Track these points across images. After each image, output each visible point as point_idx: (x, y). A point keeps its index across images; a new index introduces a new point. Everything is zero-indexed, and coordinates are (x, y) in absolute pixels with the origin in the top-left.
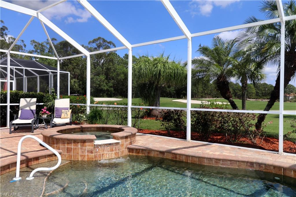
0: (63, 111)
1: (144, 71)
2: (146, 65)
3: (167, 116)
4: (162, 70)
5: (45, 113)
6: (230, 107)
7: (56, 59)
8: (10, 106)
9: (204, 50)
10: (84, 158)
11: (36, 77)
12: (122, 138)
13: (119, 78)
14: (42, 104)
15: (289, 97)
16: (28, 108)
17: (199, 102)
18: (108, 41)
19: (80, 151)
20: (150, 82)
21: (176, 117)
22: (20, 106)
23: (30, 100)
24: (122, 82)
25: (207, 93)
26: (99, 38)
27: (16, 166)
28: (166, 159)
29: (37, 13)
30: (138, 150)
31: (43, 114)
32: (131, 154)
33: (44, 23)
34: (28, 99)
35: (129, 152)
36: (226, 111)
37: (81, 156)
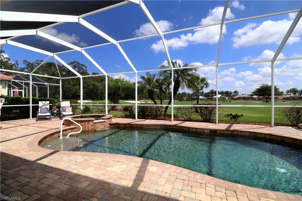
0: (67, 108)
1: (111, 86)
2: (112, 83)
3: (126, 109)
4: (121, 85)
5: (55, 109)
6: (154, 104)
7: (59, 78)
8: (32, 106)
9: (143, 78)
10: (89, 129)
11: (36, 88)
12: (107, 119)
13: (89, 87)
14: (52, 104)
15: (184, 99)
16: (44, 107)
17: (140, 102)
18: (82, 64)
19: (87, 126)
20: (114, 91)
21: (130, 109)
22: (39, 106)
23: (45, 102)
24: (91, 90)
25: (143, 97)
26: (75, 62)
27: (60, 132)
28: (127, 127)
29: (53, 55)
30: (114, 124)
31: (54, 110)
32: (111, 126)
33: (56, 59)
34: (44, 102)
35: (110, 125)
36: (152, 105)
37: (88, 128)
